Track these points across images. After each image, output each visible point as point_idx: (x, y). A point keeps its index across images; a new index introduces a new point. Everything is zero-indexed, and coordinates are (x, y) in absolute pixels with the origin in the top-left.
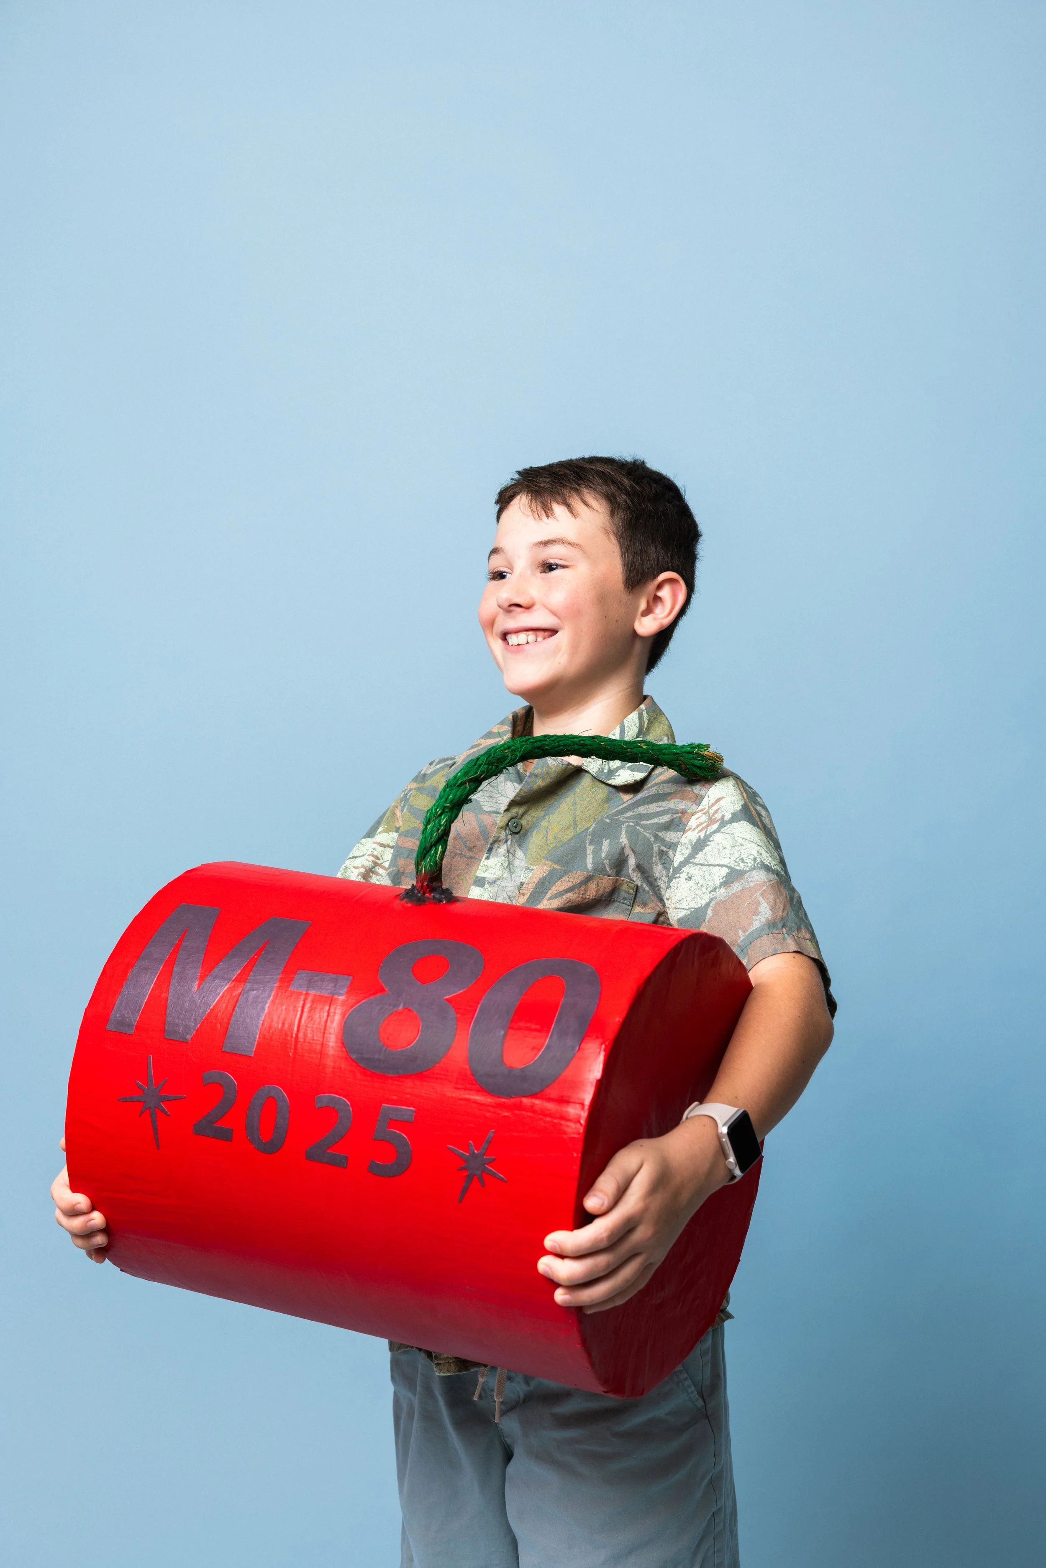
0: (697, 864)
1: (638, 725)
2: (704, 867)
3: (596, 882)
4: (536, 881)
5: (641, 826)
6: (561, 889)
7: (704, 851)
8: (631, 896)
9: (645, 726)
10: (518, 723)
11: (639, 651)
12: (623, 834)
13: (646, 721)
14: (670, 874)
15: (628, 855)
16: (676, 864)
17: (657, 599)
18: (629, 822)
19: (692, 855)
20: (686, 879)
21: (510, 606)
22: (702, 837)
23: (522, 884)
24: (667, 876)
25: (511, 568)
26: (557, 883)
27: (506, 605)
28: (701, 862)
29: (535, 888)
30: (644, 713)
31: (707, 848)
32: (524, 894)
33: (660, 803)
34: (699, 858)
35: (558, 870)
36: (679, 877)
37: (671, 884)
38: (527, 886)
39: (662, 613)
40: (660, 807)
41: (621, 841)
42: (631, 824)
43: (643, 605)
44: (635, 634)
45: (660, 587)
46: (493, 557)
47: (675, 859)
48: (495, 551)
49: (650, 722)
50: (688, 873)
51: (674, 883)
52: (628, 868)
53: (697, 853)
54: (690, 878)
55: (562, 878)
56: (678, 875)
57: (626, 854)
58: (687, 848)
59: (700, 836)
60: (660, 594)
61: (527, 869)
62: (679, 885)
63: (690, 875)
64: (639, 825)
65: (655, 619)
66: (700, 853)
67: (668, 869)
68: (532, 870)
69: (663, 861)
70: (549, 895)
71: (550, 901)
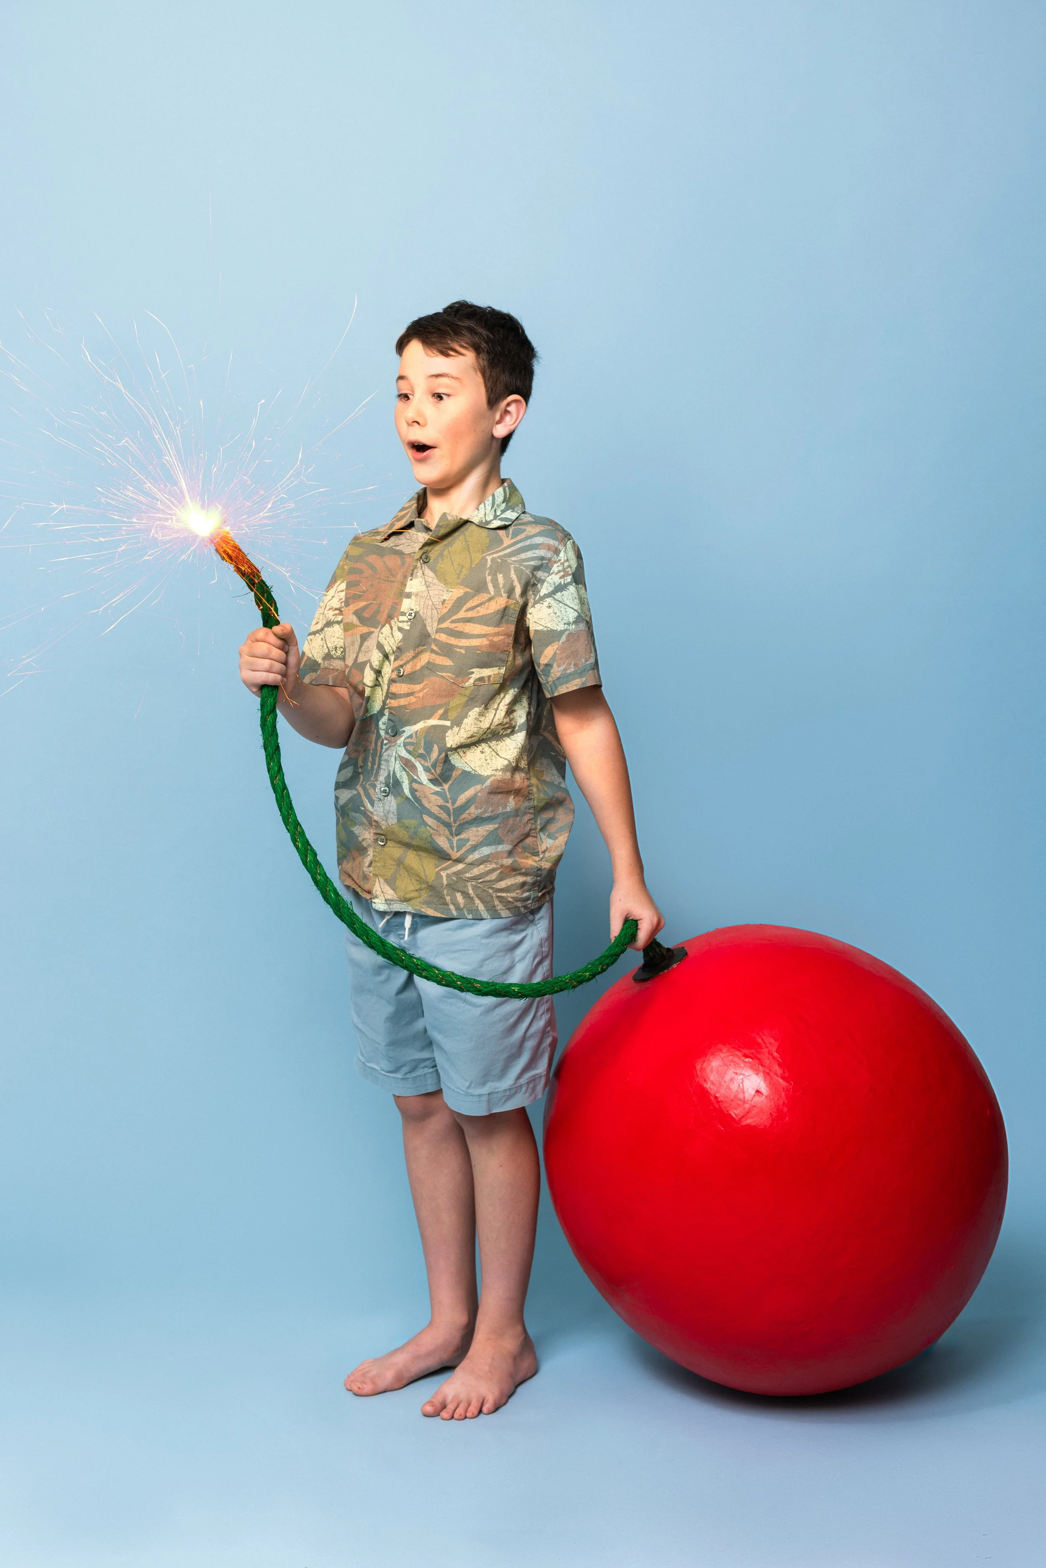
0: (556, 600)
1: (503, 495)
2: (561, 604)
3: (495, 601)
4: (455, 599)
5: (523, 566)
6: (473, 605)
7: (562, 593)
8: (516, 612)
9: (508, 497)
10: (421, 498)
11: (496, 446)
12: (512, 572)
13: (508, 494)
14: (536, 599)
15: (515, 586)
16: (542, 594)
17: (506, 412)
18: (515, 564)
19: (554, 592)
20: (547, 607)
21: (413, 422)
22: (562, 583)
23: (444, 600)
24: (534, 599)
25: (413, 391)
26: (470, 601)
27: (410, 422)
28: (559, 600)
29: (454, 603)
30: (507, 488)
31: (564, 592)
32: (446, 607)
33: (534, 551)
34: (558, 595)
35: (470, 593)
36: (543, 604)
37: (536, 606)
38: (447, 602)
39: (510, 421)
40: (534, 553)
41: (511, 576)
42: (517, 565)
43: (498, 417)
44: (493, 436)
45: (508, 405)
46: (400, 381)
47: (542, 590)
48: (401, 378)
49: (510, 495)
50: (549, 603)
51: (538, 606)
52: (515, 594)
53: (557, 592)
54: (549, 607)
55: (473, 598)
56: (542, 602)
57: (514, 585)
58: (551, 587)
59: (561, 582)
60: (509, 409)
61: (447, 591)
62: (541, 608)
63: (550, 605)
64: (522, 565)
65: (505, 425)
66: (559, 593)
67: (535, 596)
68: (451, 592)
69: (533, 589)
70: (465, 608)
71: (466, 613)
